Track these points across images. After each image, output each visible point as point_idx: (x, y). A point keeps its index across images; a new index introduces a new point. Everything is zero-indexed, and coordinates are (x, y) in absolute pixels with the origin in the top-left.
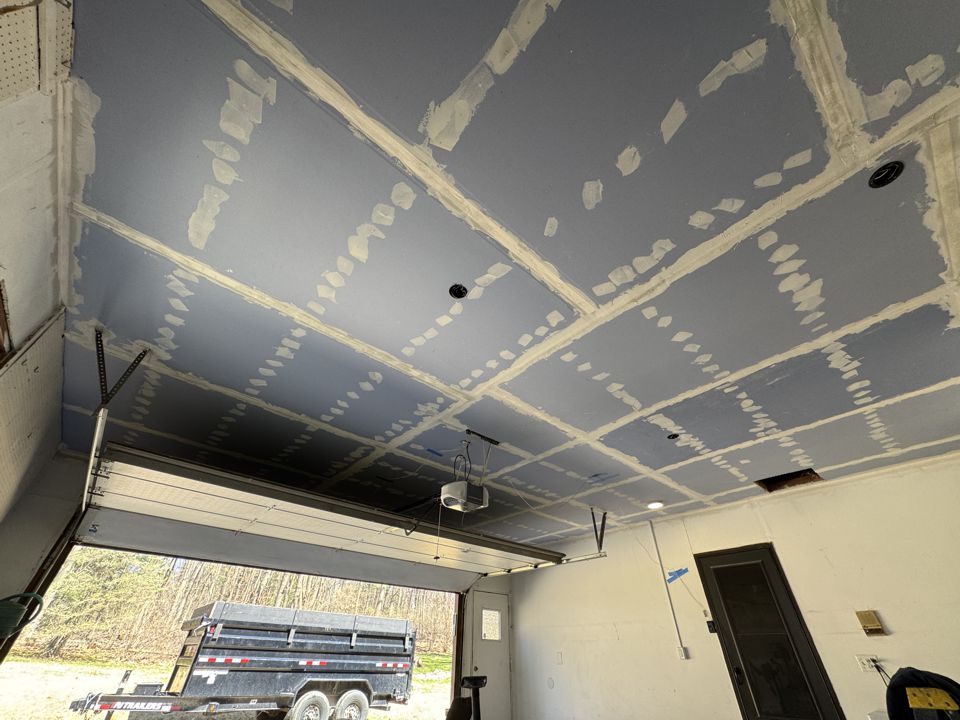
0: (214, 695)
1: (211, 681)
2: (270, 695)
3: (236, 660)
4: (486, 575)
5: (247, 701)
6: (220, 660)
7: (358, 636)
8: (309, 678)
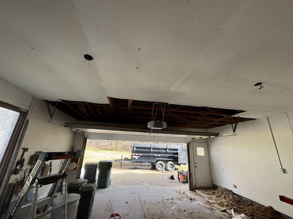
0: (138, 161)
1: (137, 158)
2: (150, 161)
3: (141, 154)
4: (194, 138)
5: (146, 162)
6: (137, 154)
7: (169, 149)
8: (158, 159)
